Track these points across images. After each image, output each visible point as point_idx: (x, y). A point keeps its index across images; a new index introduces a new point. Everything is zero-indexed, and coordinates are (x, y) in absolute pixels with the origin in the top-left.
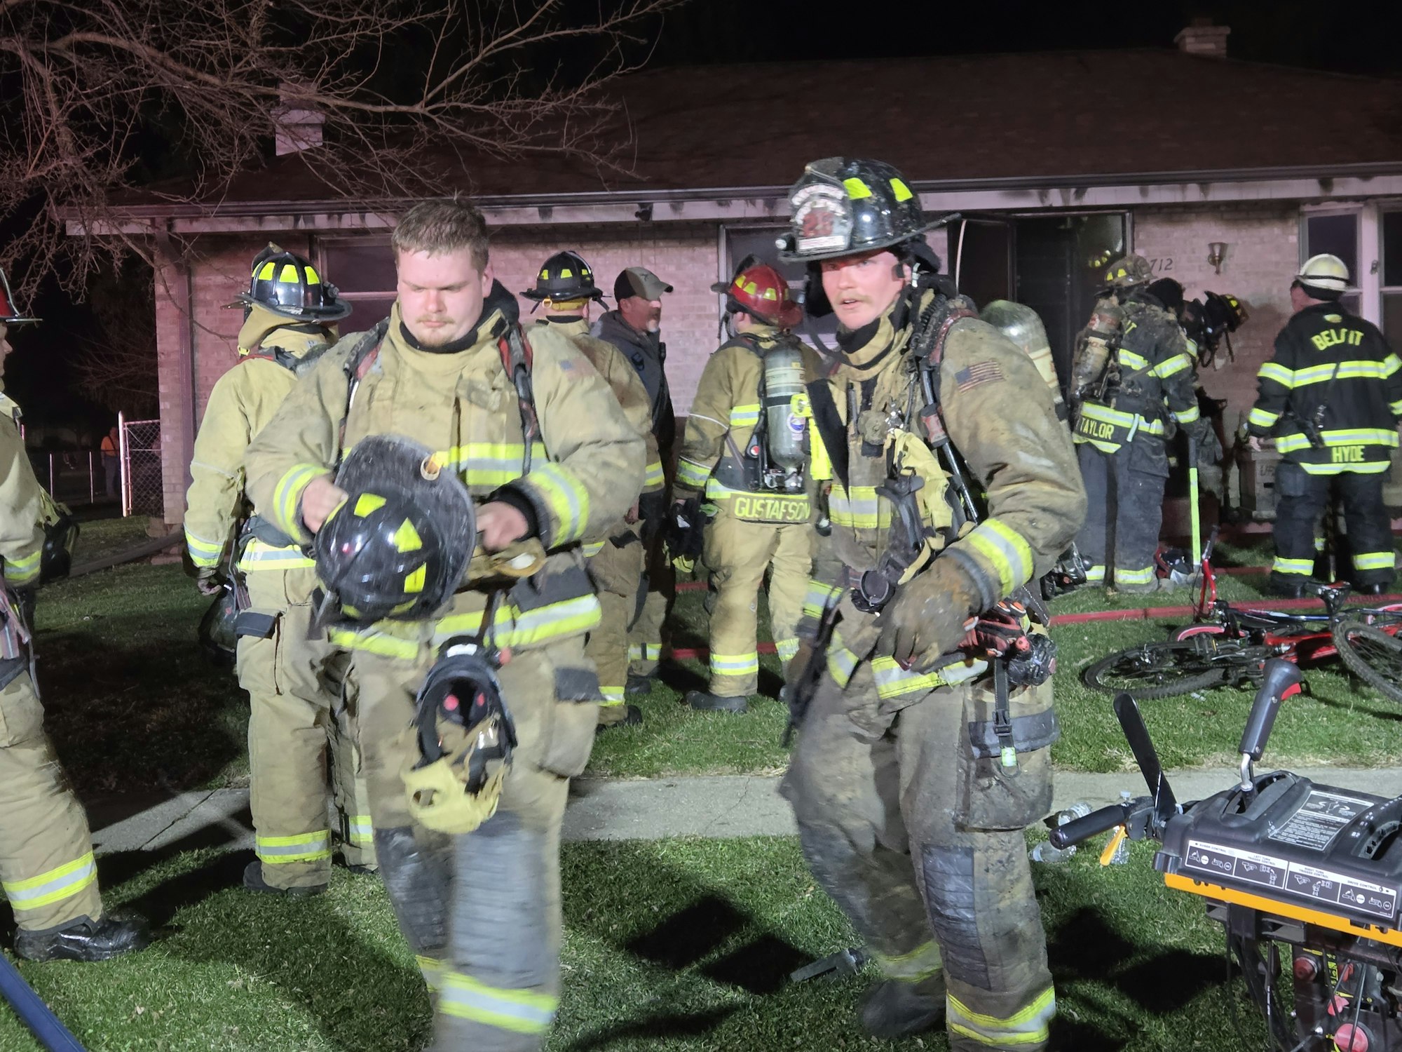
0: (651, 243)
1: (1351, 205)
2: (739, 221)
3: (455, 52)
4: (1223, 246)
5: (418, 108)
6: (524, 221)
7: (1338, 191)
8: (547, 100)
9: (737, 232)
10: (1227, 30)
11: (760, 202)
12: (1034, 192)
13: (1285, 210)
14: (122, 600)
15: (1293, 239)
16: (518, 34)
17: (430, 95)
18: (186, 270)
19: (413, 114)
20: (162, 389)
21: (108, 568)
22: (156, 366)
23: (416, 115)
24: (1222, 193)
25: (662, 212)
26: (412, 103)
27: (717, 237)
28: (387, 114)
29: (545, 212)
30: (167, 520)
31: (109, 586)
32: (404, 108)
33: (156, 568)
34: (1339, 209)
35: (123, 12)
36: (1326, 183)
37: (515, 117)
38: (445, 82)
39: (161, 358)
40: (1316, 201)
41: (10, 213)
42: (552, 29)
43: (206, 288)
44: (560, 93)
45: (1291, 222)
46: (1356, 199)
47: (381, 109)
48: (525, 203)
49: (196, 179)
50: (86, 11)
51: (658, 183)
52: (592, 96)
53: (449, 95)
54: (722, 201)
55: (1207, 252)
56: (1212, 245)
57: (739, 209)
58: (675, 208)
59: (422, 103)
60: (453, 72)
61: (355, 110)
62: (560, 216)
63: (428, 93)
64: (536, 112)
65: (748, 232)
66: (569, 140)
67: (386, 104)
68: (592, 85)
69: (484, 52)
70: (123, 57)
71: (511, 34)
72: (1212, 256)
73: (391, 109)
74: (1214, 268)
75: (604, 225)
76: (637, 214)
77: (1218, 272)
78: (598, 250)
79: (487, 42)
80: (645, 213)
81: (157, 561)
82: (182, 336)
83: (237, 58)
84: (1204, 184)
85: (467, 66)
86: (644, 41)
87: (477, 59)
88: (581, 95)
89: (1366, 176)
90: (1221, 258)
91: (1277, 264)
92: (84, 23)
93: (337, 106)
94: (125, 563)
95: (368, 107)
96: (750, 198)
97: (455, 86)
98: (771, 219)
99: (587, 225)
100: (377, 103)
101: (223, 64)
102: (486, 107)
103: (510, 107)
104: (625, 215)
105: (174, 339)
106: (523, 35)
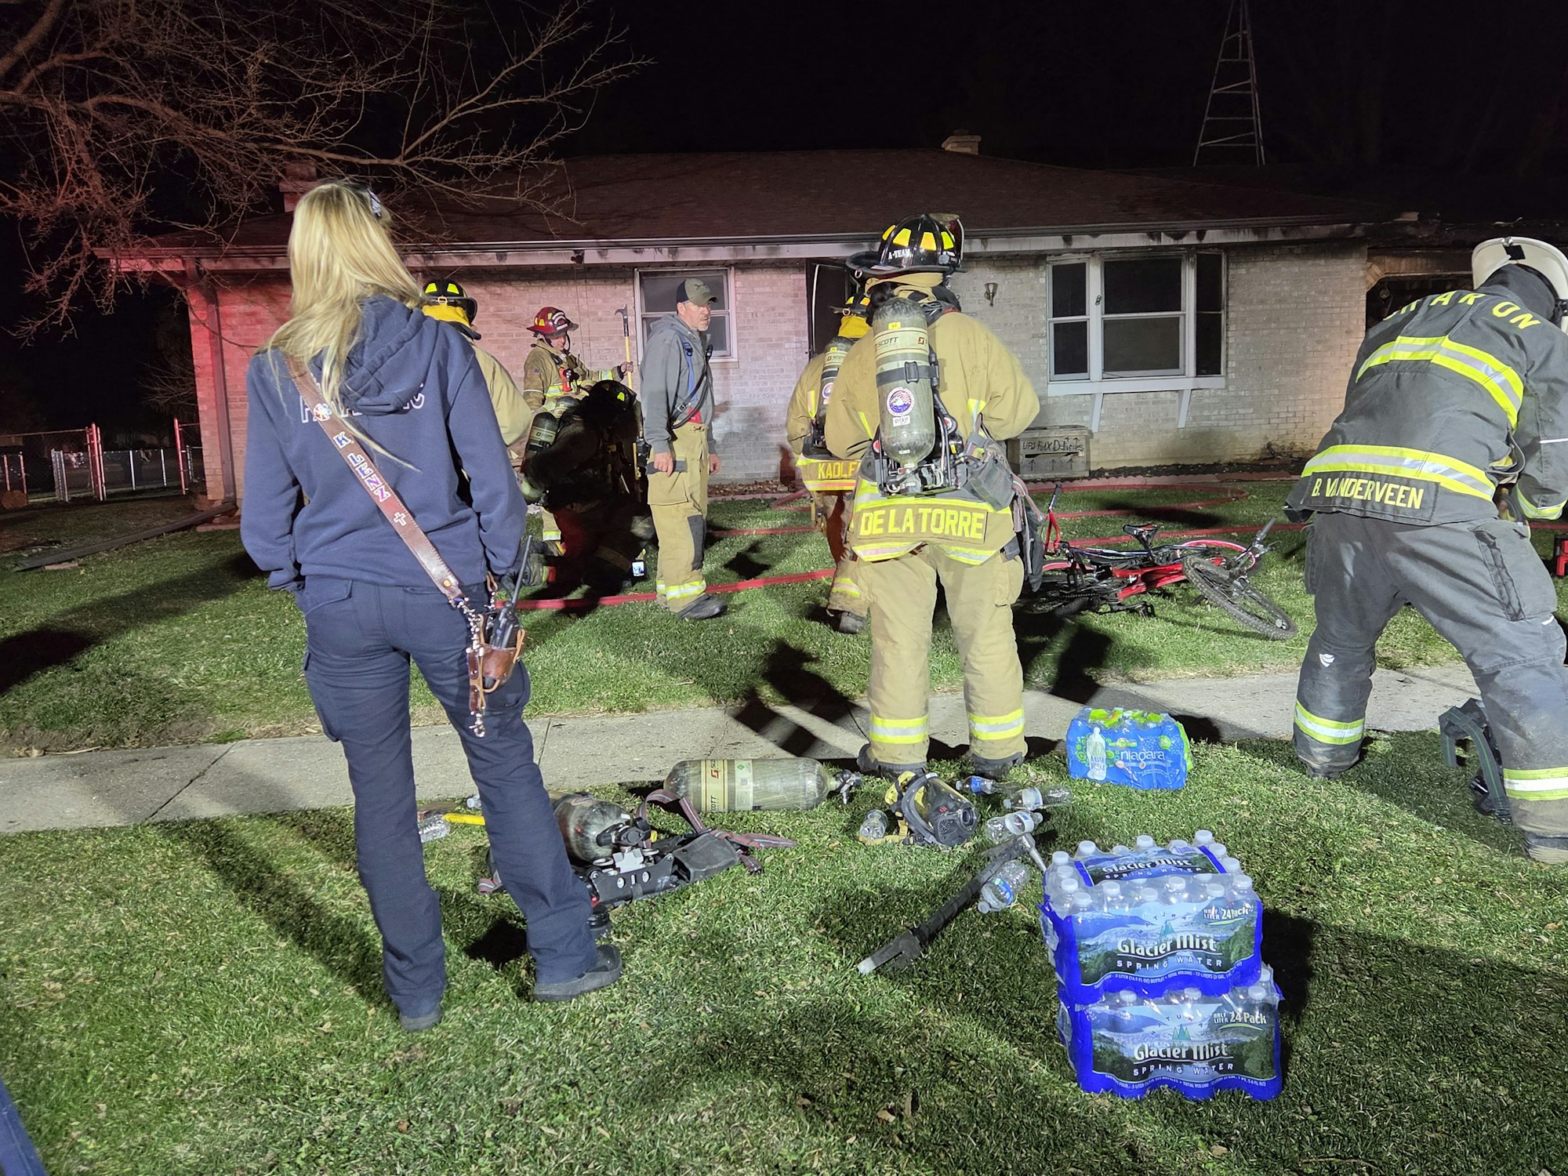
0: (583, 281)
1: (1082, 256)
2: (649, 264)
3: (426, 114)
4: (995, 285)
5: (397, 162)
6: (484, 263)
7: (1076, 245)
8: (504, 155)
9: (648, 274)
10: (978, 138)
11: (665, 250)
12: (865, 244)
13: (1036, 260)
14: (167, 562)
15: (1042, 281)
16: (477, 101)
17: (407, 151)
18: (212, 298)
19: (392, 166)
20: (200, 395)
21: (159, 536)
22: (194, 377)
23: (396, 167)
24: (997, 246)
25: (591, 257)
26: (392, 158)
27: (633, 277)
28: (372, 165)
29: (501, 257)
30: (210, 497)
31: (159, 550)
32: (385, 161)
33: (199, 534)
34: (1074, 259)
35: (139, 72)
36: (1067, 240)
37: (478, 169)
38: (419, 141)
39: (197, 371)
40: (1058, 253)
41: (44, 238)
42: (505, 98)
43: (232, 315)
44: (514, 151)
45: (1041, 268)
46: (1086, 251)
47: (366, 162)
48: (485, 249)
49: (208, 210)
50: (109, 76)
51: (588, 234)
52: (540, 153)
53: (423, 152)
54: (638, 249)
55: (984, 290)
56: (987, 285)
57: (649, 256)
58: (601, 254)
59: (401, 157)
60: (426, 132)
61: (344, 162)
62: (513, 260)
63: (406, 148)
64: (496, 165)
65: (656, 274)
66: (522, 191)
67: (370, 158)
68: (542, 143)
69: (451, 116)
70: (143, 113)
71: (472, 100)
72: (988, 293)
73: (376, 161)
74: (989, 302)
75: (547, 267)
76: (573, 259)
77: (992, 305)
78: (543, 287)
79: (453, 107)
80: (579, 258)
81: (200, 529)
82: (214, 353)
83: (241, 112)
84: (984, 240)
85: (436, 128)
86: (580, 111)
87: (445, 122)
88: (532, 151)
89: (1095, 234)
90: (994, 294)
91: (1032, 298)
92: (106, 86)
93: (329, 159)
94: (173, 532)
95: (356, 160)
96: (657, 247)
97: (427, 143)
98: (673, 264)
99: (533, 267)
100: (363, 156)
101: (229, 117)
102: (454, 161)
103: (474, 161)
104: (564, 259)
105: (208, 355)
106: (483, 101)
